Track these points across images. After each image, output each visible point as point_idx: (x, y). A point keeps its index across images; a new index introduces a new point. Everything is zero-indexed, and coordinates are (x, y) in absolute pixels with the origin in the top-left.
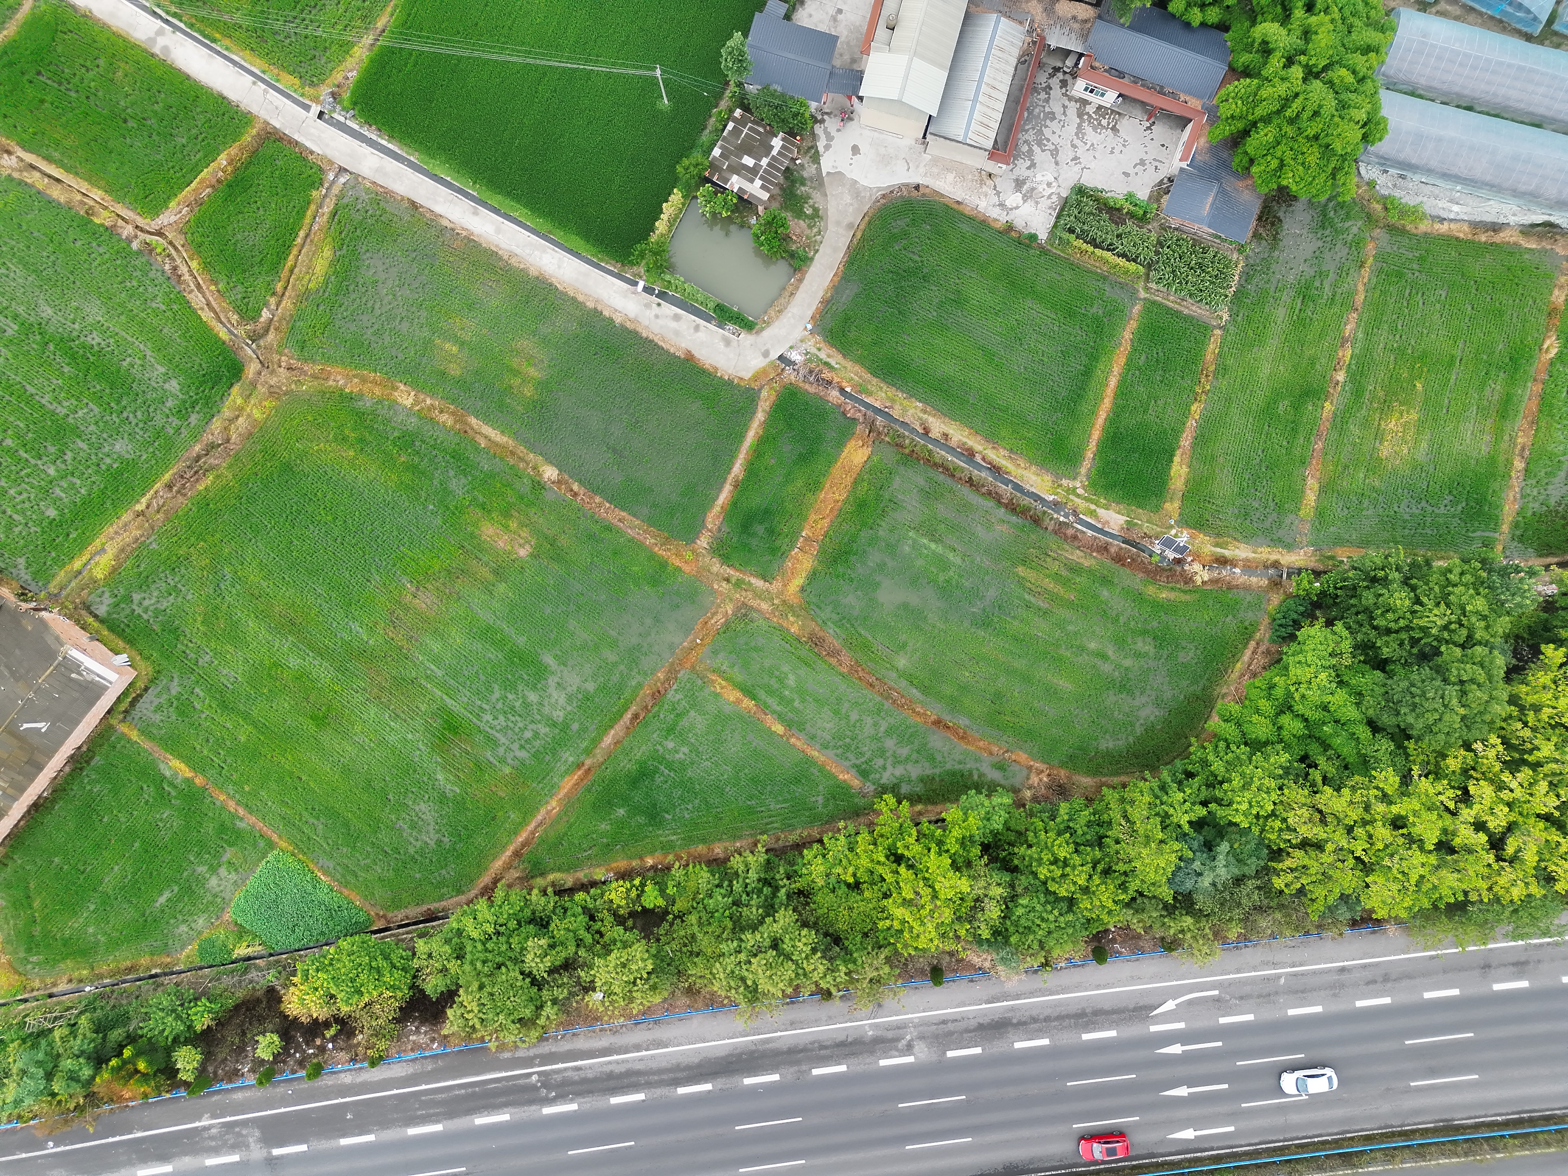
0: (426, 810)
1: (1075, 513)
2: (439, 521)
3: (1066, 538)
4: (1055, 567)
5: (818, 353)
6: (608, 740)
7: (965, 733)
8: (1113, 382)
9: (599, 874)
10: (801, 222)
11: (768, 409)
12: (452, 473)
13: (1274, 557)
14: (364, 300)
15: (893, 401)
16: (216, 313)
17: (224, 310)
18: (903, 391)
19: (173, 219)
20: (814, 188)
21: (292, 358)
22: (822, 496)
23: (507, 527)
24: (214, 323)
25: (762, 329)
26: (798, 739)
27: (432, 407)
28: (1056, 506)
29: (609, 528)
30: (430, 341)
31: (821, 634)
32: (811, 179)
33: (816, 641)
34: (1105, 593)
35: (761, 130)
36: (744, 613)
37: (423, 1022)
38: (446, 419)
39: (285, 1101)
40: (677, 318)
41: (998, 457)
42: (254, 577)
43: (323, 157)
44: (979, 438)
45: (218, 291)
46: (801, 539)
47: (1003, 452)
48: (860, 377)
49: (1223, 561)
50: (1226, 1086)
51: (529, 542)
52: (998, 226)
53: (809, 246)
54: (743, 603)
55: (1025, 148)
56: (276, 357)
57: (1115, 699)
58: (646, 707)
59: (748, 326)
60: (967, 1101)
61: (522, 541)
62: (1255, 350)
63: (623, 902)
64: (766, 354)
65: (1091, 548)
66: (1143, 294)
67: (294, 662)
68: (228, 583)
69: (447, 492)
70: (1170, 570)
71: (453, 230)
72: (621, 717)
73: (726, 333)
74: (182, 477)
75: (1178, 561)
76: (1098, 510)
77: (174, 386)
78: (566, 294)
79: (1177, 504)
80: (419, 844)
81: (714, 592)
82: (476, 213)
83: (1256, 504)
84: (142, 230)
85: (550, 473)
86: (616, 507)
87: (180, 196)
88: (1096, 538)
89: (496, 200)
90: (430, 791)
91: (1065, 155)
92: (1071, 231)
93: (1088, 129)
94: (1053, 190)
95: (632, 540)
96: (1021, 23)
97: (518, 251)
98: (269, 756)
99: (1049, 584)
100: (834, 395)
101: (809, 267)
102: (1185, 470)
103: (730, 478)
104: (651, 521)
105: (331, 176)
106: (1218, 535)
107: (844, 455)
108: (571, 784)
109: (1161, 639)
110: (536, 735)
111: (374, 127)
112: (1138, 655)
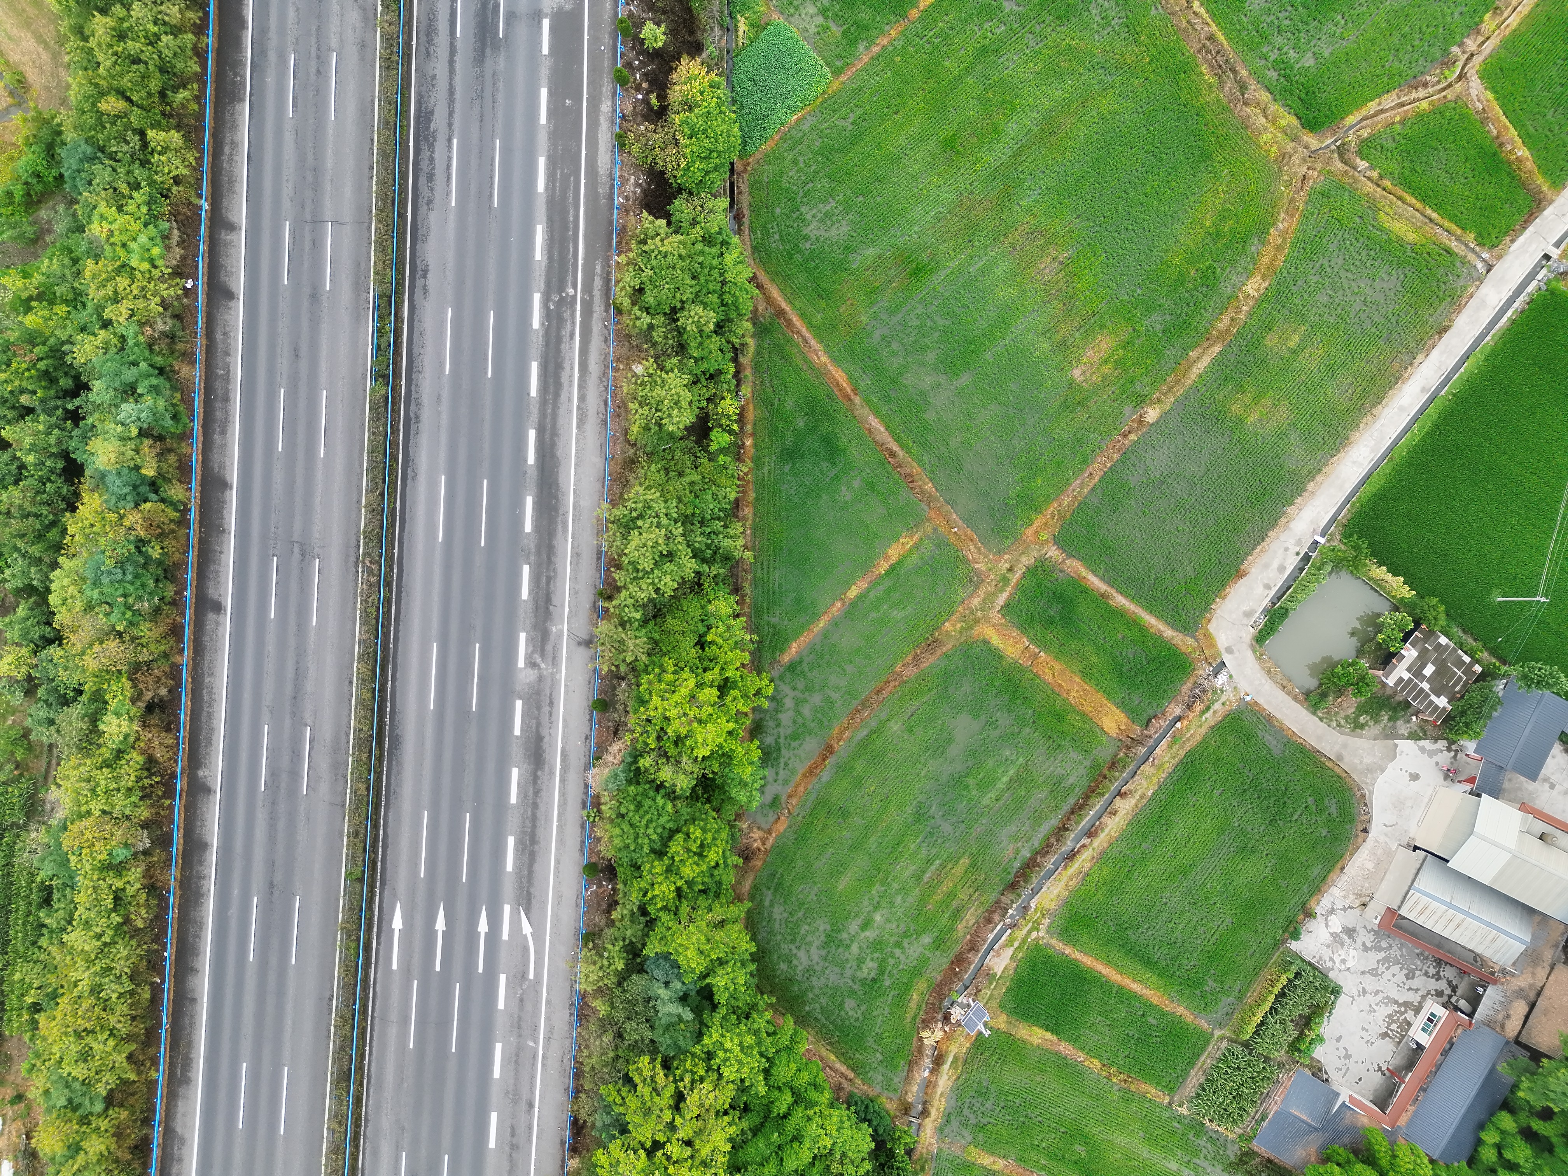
0: (841, 231)
1: (1013, 926)
2: (1125, 298)
3: (991, 912)
4: (962, 896)
5: (1220, 702)
6: (875, 423)
7: (816, 775)
8: (1136, 987)
9: (746, 390)
10: (1353, 710)
11: (1174, 642)
12: (1168, 318)
13: (933, 1112)
14: (1357, 263)
15: (1159, 768)
16: (1372, 116)
17: (1375, 125)
18: (1166, 779)
19: (1474, 92)
20: (1384, 729)
21: (1314, 182)
22: (1077, 679)
23: (1106, 362)
24: (1363, 112)
25: (1254, 651)
26: (839, 609)
27: (1238, 310)
28: (1025, 908)
29: (1084, 461)
30: (1303, 321)
31: (939, 652)
32: (1394, 728)
33: (932, 645)
34: (926, 939)
35: (1457, 689)
36: (974, 580)
37: (644, 191)
38: (1223, 323)
39: (595, 40)
40: (1282, 569)
41: (1083, 861)
42: (1104, 105)
43: (1505, 251)
44: (1105, 845)
45: (1393, 123)
46: (1037, 651)
47: (1087, 866)
48: (1188, 739)
49: (938, 1061)
50: (438, 969)
51: (1086, 381)
52: (1312, 903)
53: (1328, 713)
54: (983, 581)
55: (1384, 944)
56: (1319, 166)
57: (821, 928)
58: (900, 467)
59: (1261, 638)
60: (469, 711)
61: (1088, 374)
62: (1141, 1134)
63: (720, 410)
64: (1229, 650)
65: (976, 934)
66: (1218, 1033)
67: (1012, 128)
68: (1103, 77)
69: (1150, 310)
70: (940, 1008)
71: (1411, 364)
72: (895, 440)
73: (1257, 615)
74: (1218, 52)
75: (947, 1018)
76: (1012, 949)
77: (1309, 61)
78: (1326, 464)
79: (1003, 1026)
80: (809, 217)
81: (1000, 553)
82: (1423, 390)
83: (988, 1105)
84: (1468, 60)
85: (1152, 414)
86: (1105, 473)
87: (1495, 103)
88: (985, 941)
89: (1433, 412)
90: (859, 239)
91: (1370, 983)
92: (1298, 975)
93: (1391, 1009)
94: (1337, 964)
95: (1068, 482)
96: (1514, 964)
97: (1378, 425)
98: (925, 86)
99: (947, 886)
100: (1176, 710)
101: (1307, 709)
102: (1036, 1041)
103: (1112, 592)
104: (1083, 504)
105: (1486, 255)
106: (965, 1062)
107: (1113, 708)
108: (840, 379)
109: (872, 985)
110: (894, 354)
111: (1526, 307)
112: (860, 961)
